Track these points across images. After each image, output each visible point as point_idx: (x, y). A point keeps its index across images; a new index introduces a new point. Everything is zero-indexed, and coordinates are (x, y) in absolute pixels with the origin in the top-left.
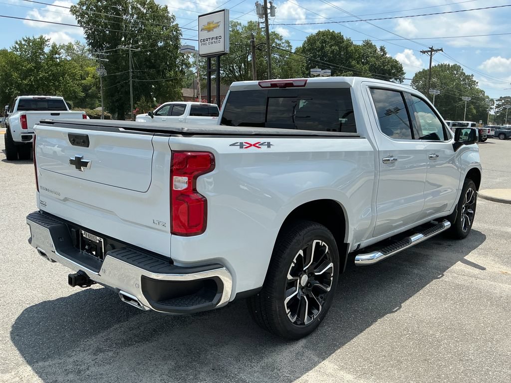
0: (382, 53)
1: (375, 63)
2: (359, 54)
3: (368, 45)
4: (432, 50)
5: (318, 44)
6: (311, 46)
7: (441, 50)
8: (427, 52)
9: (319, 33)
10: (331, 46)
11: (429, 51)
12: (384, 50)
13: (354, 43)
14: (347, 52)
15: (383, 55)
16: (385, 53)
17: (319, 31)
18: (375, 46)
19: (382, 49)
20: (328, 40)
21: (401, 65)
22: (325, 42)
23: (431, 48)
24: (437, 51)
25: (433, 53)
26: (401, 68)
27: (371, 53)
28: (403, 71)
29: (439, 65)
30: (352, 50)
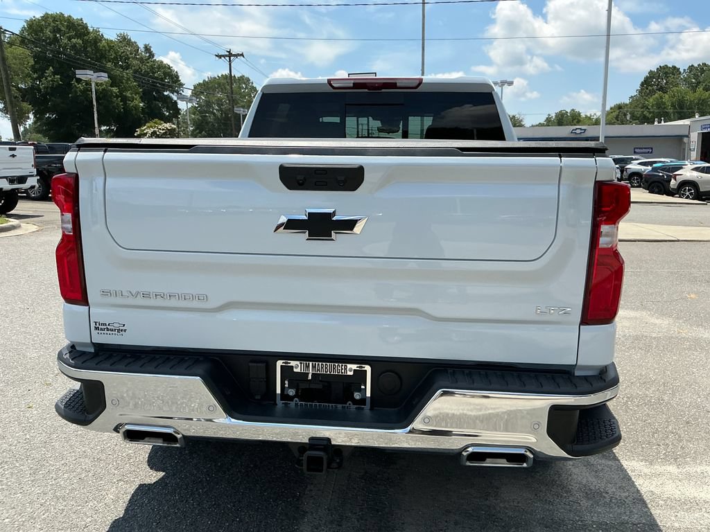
0: (148, 55)
1: (140, 68)
2: (115, 53)
3: (125, 40)
4: (230, 55)
5: (48, 32)
6: (36, 34)
7: (242, 55)
8: (224, 56)
9: (46, 17)
10: (69, 39)
11: (226, 56)
12: (150, 50)
13: (105, 37)
14: (97, 49)
15: (149, 57)
16: (152, 55)
17: (47, 14)
18: (135, 43)
19: (147, 49)
20: (63, 29)
21: (176, 72)
22: (59, 31)
23: (229, 52)
24: (236, 56)
25: (232, 58)
26: (177, 77)
27: (131, 54)
28: (180, 81)
29: (222, 75)
30: (104, 46)
